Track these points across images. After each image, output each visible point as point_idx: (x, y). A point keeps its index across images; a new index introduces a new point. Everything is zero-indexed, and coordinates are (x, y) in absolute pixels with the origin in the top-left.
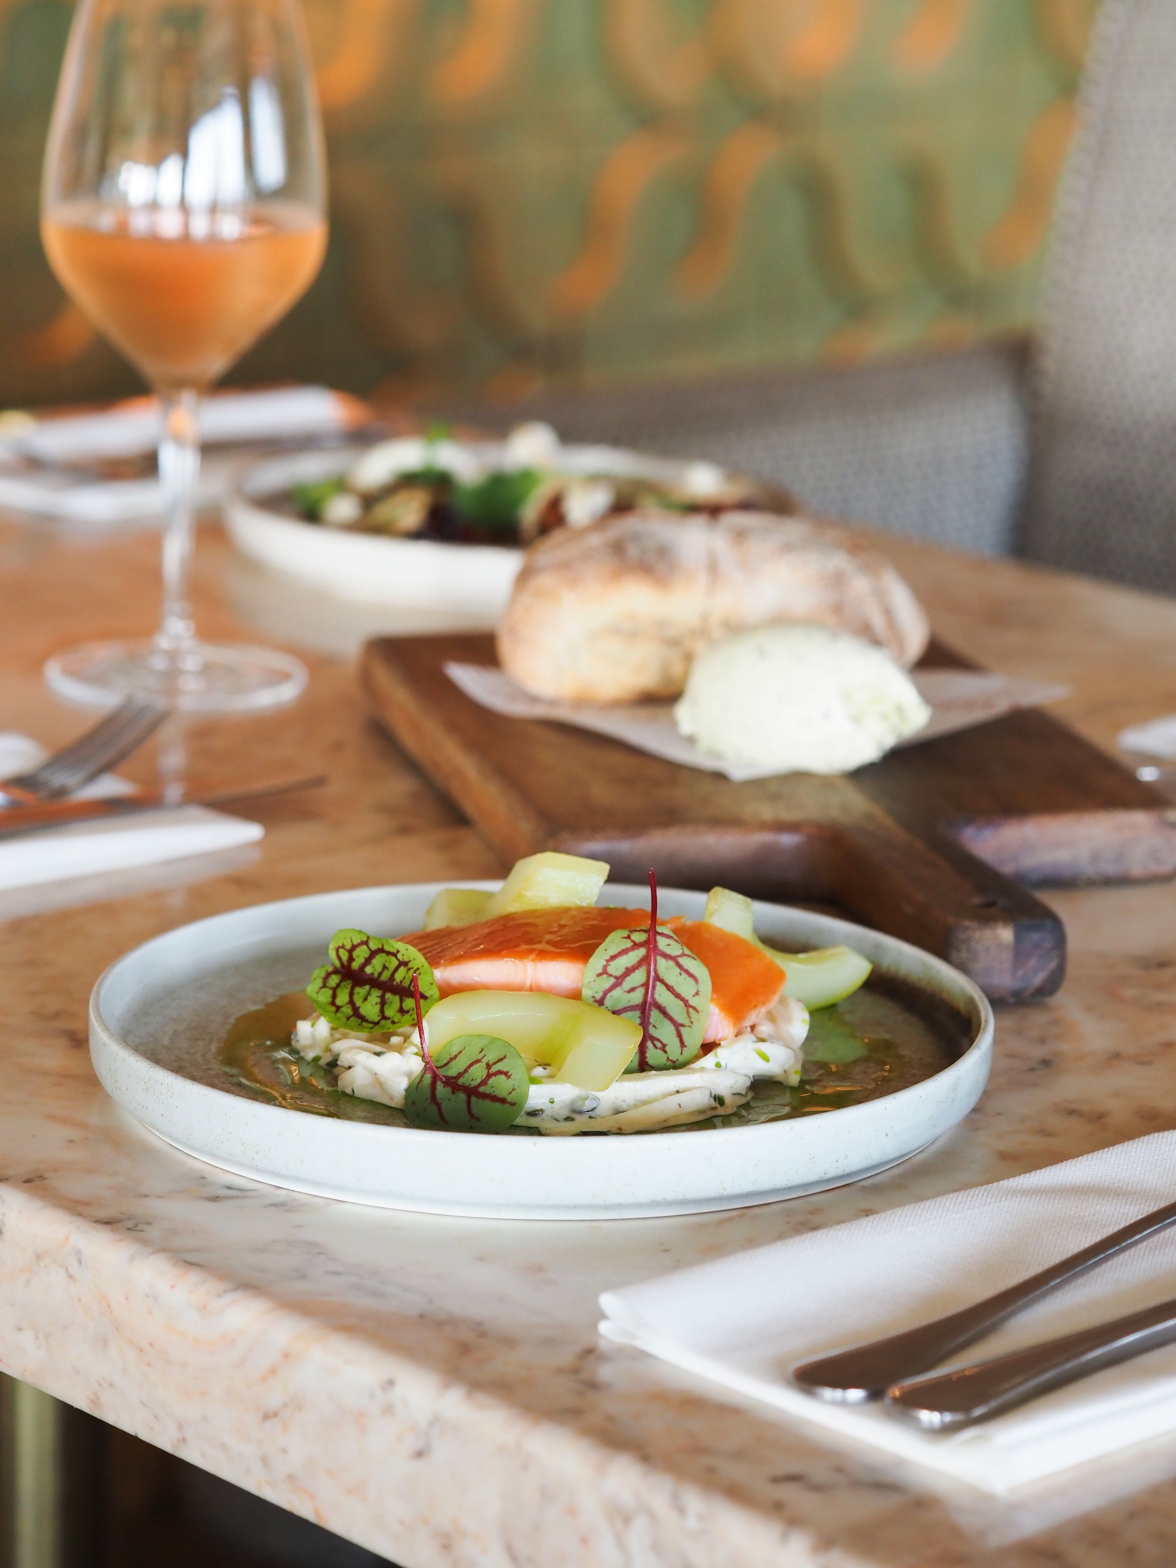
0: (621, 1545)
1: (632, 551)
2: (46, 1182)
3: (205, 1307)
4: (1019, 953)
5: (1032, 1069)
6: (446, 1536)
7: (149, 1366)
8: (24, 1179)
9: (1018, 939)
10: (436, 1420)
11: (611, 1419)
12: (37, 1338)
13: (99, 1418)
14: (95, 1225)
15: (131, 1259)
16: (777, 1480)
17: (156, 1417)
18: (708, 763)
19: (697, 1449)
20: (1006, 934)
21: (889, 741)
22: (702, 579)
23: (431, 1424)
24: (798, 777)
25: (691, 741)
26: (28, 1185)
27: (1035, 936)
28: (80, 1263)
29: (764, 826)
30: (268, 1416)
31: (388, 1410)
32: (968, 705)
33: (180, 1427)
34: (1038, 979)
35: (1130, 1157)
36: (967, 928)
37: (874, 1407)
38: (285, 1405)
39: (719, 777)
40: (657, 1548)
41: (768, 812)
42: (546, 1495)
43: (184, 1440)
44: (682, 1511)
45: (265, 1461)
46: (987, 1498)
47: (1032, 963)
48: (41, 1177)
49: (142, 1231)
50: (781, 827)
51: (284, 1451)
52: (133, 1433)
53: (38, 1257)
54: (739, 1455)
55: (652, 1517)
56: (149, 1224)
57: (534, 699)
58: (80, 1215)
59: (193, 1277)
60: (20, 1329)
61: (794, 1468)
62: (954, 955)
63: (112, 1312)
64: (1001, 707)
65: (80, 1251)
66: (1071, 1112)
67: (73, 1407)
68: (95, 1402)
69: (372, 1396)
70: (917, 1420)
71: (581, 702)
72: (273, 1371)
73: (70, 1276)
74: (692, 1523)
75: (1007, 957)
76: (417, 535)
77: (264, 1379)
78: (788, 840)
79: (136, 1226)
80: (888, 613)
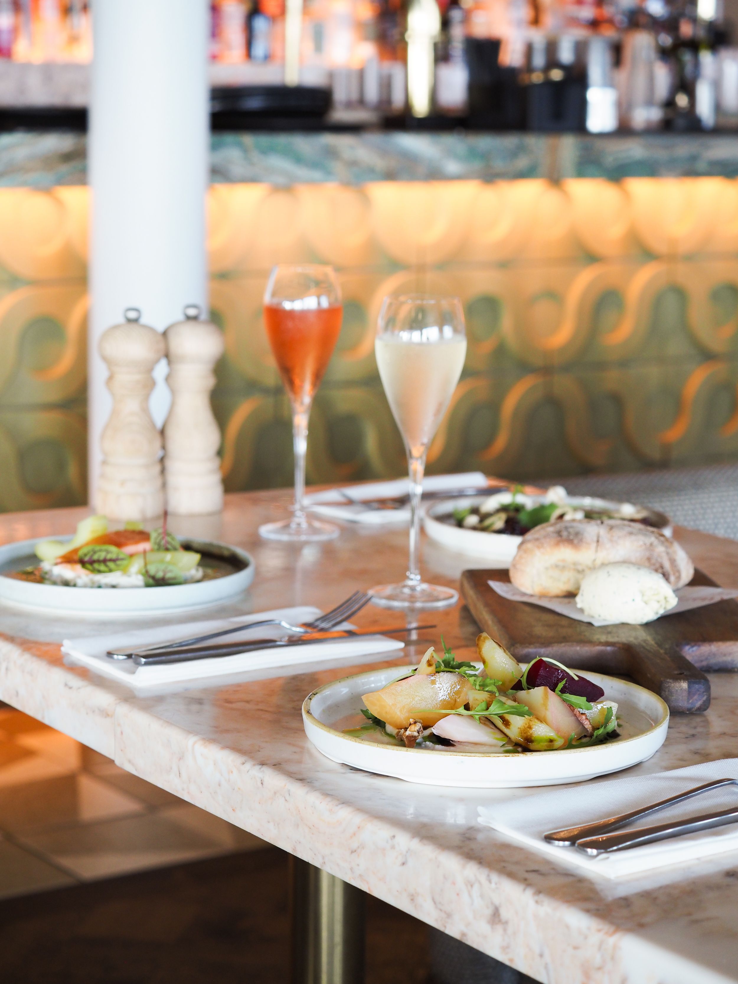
0: (470, 895)
1: (565, 534)
2: (281, 765)
3: (331, 810)
4: (690, 693)
5: (687, 738)
6: (412, 895)
7: (313, 834)
8: (273, 765)
9: (689, 687)
10: (408, 850)
11: (472, 850)
12: (275, 825)
13: (295, 855)
14: (297, 781)
15: (307, 793)
16: (527, 871)
17: (315, 854)
18: (585, 619)
19: (502, 860)
20: (684, 685)
21: (661, 612)
22: (594, 545)
23: (407, 852)
24: (624, 625)
25: (582, 610)
26: (274, 766)
27: (697, 686)
28: (289, 795)
29: (601, 644)
30: (353, 852)
31: (393, 847)
32: (703, 599)
33: (323, 858)
34: (698, 704)
35: (708, 767)
36: (668, 682)
37: (572, 848)
38: (358, 847)
39: (590, 624)
40: (482, 896)
41: (603, 638)
42: (445, 878)
43: (324, 863)
44: (490, 882)
45: (351, 869)
46: (608, 880)
47: (696, 697)
48: (280, 764)
49: (313, 783)
50: (607, 644)
51: (358, 865)
52: (307, 861)
53: (275, 793)
54: (517, 863)
55: (480, 883)
56: (317, 781)
57: (524, 594)
58: (291, 777)
59: (328, 799)
60: (269, 822)
61: (536, 868)
62: (663, 693)
63: (300, 814)
64: (717, 599)
65: (290, 790)
66: (696, 753)
67: (287, 852)
68: (294, 850)
69: (387, 842)
70: (587, 852)
71: (542, 596)
72: (355, 834)
73: (286, 800)
74: (493, 885)
75: (685, 694)
76: (500, 532)
77: (351, 837)
78: (609, 648)
79: (311, 781)
80: (673, 562)
